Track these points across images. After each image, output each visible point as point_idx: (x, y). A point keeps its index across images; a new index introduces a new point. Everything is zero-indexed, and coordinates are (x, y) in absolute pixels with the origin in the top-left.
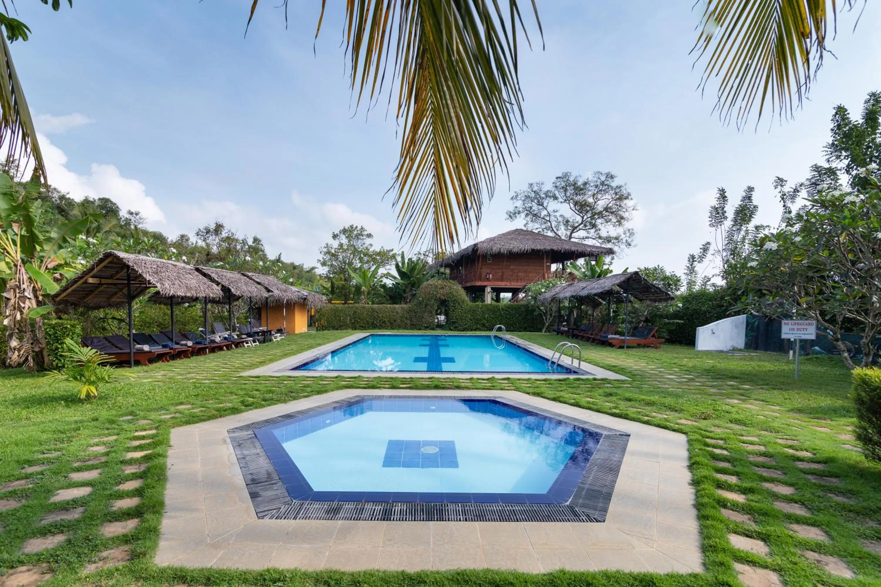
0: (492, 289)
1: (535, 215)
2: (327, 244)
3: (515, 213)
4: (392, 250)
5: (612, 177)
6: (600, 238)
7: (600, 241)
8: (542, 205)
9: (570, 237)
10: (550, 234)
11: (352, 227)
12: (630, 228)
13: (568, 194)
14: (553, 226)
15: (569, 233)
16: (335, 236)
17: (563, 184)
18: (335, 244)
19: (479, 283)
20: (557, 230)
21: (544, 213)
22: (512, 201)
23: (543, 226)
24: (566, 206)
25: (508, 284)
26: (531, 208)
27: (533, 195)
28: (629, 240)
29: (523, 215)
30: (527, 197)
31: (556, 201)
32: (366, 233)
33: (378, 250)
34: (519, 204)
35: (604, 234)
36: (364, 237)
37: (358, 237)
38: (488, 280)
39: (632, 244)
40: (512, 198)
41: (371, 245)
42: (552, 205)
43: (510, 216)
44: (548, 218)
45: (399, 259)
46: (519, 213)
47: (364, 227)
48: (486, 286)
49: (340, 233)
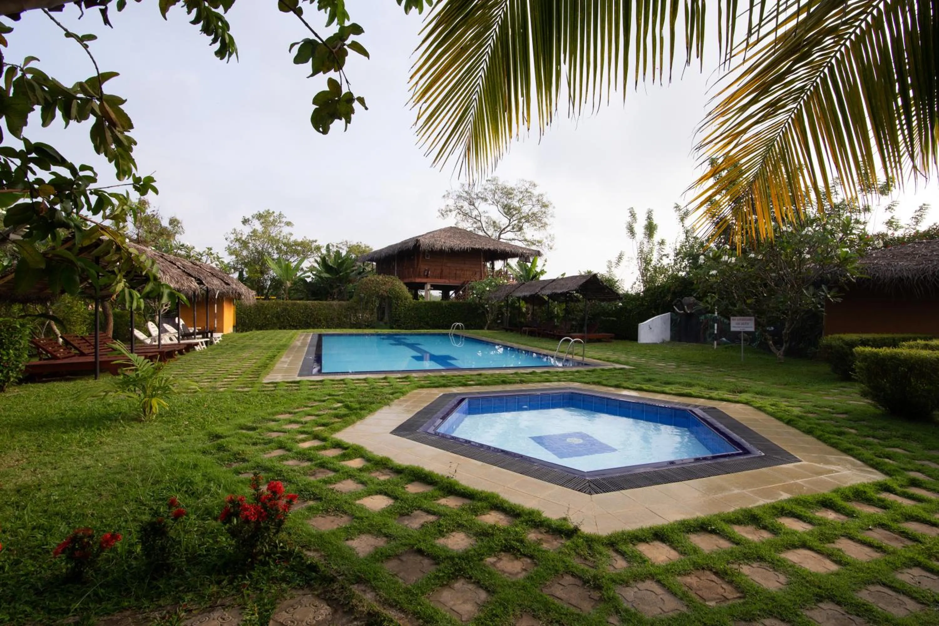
0: (432, 286)
1: (466, 214)
2: (235, 230)
3: (447, 211)
4: (316, 241)
5: (535, 185)
6: (525, 240)
7: (526, 243)
8: (473, 205)
9: (499, 238)
10: (481, 233)
11: (268, 212)
12: (552, 233)
13: (496, 197)
14: (484, 226)
15: (498, 234)
16: (245, 221)
17: (493, 187)
18: (246, 231)
19: (418, 280)
20: (488, 230)
21: (475, 213)
22: (443, 200)
23: (475, 226)
24: (494, 208)
25: (447, 281)
26: (462, 207)
27: (465, 195)
28: (551, 244)
29: (454, 213)
30: (459, 197)
31: (485, 203)
32: (284, 220)
33: (300, 240)
34: (451, 202)
35: (528, 237)
36: (283, 225)
37: (273, 223)
38: (427, 276)
39: (553, 248)
40: (444, 196)
41: (291, 234)
42: (482, 206)
43: (442, 214)
44: (479, 219)
45: (324, 251)
46: (451, 211)
47: (282, 213)
48: (425, 283)
49: (253, 217)
